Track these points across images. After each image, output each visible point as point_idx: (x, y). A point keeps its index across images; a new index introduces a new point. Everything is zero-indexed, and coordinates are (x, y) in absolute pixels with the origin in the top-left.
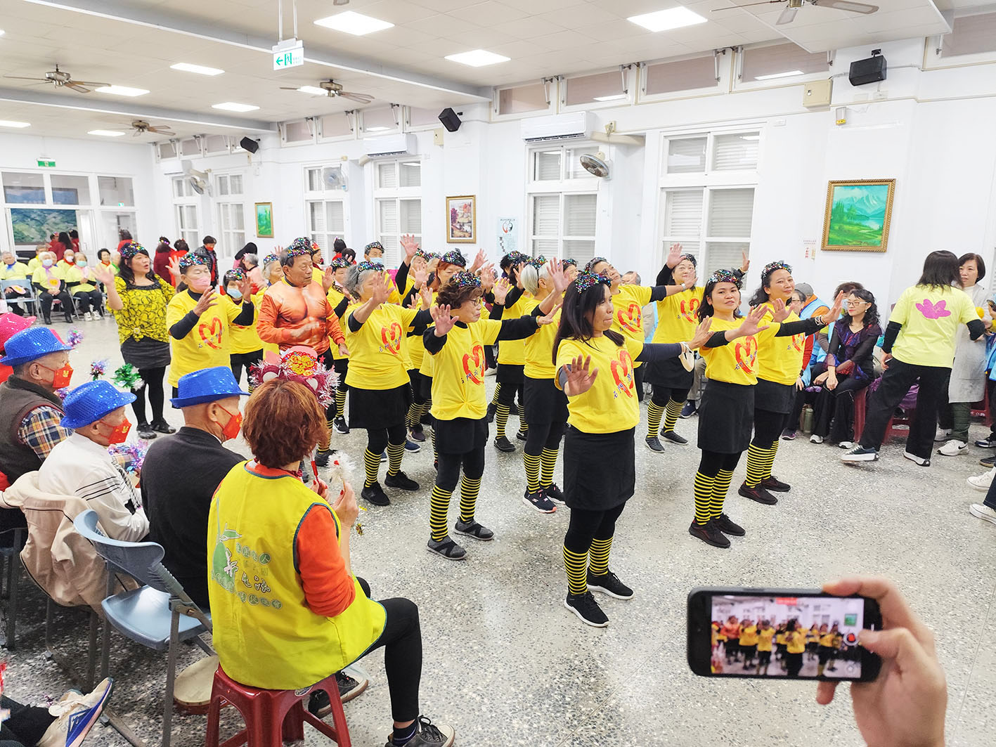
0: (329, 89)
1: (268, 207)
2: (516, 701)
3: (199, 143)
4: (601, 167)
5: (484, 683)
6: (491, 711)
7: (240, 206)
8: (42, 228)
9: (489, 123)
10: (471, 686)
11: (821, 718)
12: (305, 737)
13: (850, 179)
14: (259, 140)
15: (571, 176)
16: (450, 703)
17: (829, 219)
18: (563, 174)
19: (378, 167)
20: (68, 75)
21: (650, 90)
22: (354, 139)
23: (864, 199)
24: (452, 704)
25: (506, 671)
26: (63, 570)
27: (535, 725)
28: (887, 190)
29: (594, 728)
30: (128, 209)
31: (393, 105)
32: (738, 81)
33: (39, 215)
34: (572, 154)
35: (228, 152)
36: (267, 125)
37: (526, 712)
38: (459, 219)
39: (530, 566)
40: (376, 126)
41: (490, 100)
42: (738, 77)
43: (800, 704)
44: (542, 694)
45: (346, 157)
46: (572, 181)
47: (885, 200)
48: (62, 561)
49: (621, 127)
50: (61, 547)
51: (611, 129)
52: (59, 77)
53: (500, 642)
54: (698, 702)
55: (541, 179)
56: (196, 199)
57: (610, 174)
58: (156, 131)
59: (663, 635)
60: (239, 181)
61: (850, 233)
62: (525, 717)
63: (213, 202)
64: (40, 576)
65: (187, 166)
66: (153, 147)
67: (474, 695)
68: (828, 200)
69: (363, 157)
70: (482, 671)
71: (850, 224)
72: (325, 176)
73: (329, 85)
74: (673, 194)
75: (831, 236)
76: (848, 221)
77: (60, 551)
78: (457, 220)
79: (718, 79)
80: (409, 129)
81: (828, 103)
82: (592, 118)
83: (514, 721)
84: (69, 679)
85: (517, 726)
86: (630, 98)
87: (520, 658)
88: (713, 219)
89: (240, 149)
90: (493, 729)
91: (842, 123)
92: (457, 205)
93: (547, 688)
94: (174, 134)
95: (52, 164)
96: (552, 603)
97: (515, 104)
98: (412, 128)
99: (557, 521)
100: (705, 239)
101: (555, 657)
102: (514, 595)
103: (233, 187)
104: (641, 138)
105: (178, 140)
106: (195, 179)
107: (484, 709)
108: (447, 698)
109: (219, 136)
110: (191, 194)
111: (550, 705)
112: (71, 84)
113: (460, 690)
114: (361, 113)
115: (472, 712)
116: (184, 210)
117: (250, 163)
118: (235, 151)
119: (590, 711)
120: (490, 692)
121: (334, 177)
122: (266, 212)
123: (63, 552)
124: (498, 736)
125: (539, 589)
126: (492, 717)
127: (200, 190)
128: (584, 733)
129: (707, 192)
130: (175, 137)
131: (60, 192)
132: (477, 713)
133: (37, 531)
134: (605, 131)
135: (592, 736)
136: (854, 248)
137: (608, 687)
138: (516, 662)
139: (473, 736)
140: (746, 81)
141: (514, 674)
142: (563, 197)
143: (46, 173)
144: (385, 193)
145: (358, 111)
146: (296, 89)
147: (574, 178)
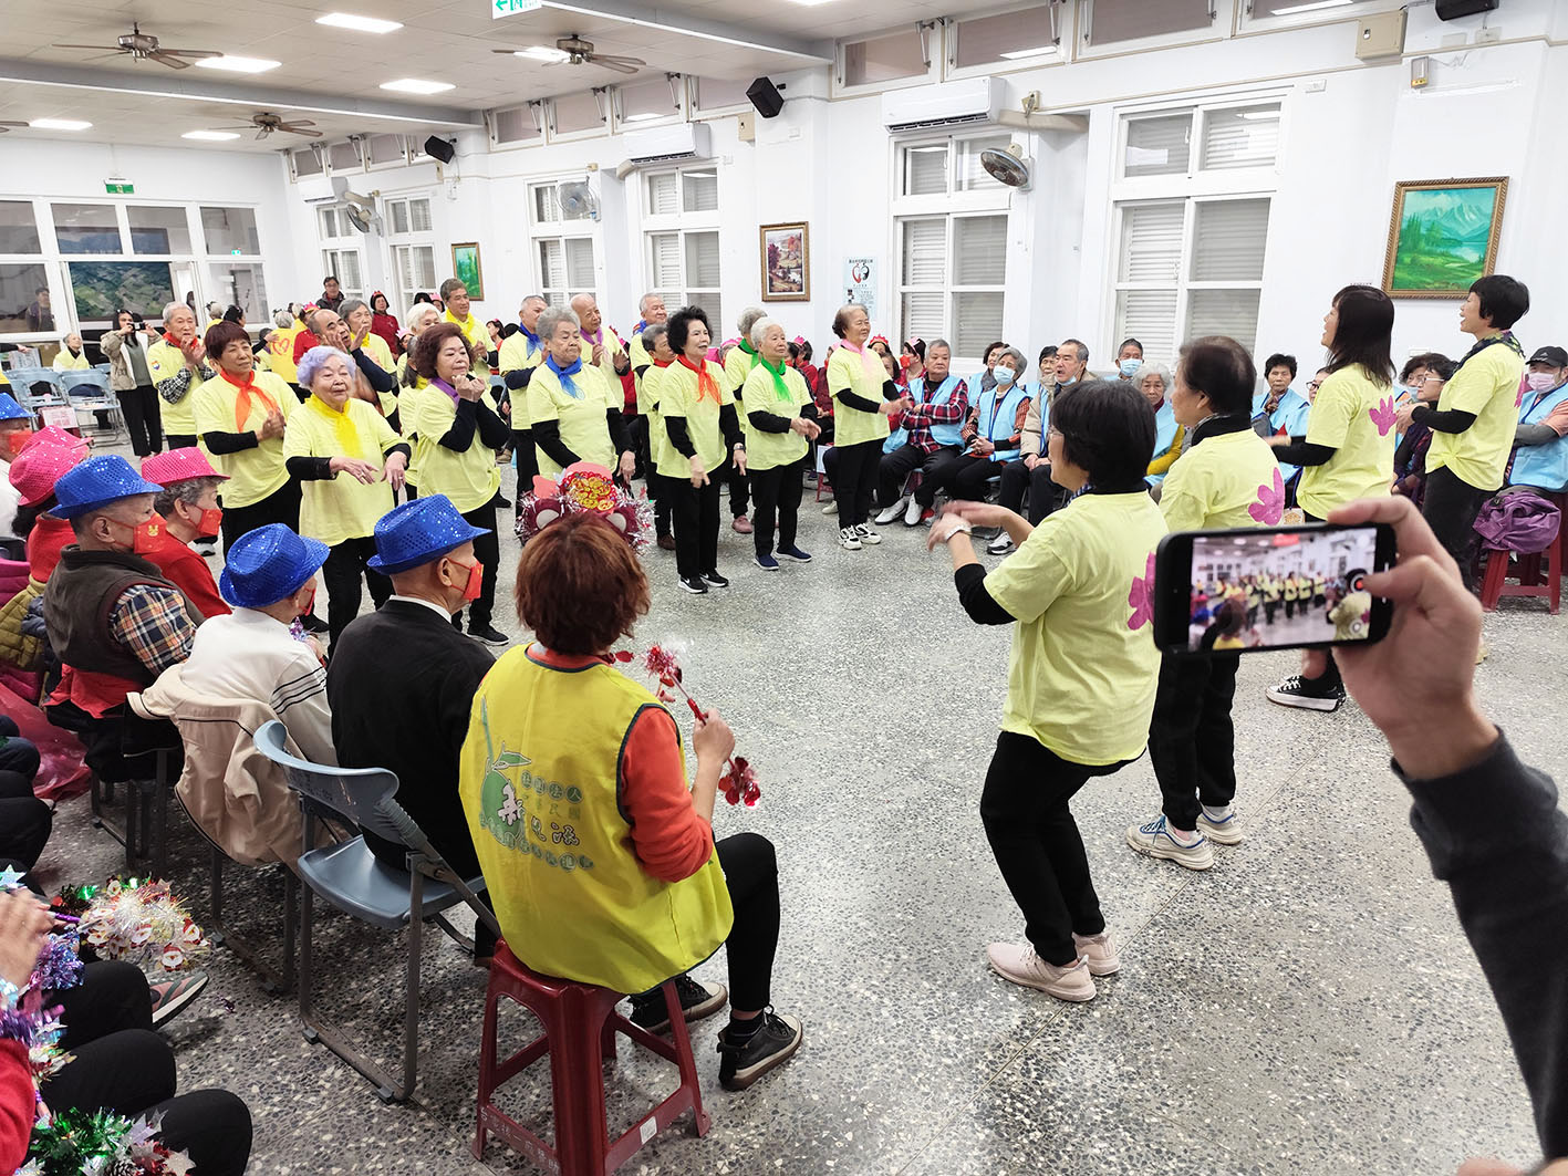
0: (573, 51)
1: (472, 251)
2: (933, 1001)
3: (358, 150)
4: (1017, 169)
5: (882, 975)
6: (896, 1016)
7: (427, 251)
8: (117, 293)
9: (829, 101)
10: (862, 979)
11: (1409, 1026)
12: (618, 1054)
13: (1433, 179)
14: (455, 140)
15: (965, 186)
16: (832, 1004)
17: (1395, 246)
18: (951, 185)
19: (647, 179)
20: (154, 39)
21: (1096, 38)
22: (607, 135)
23: (1456, 210)
24: (836, 1005)
25: (913, 959)
26: (244, 808)
27: (965, 1037)
28: (1493, 195)
29: (1056, 1041)
30: (250, 259)
31: (669, 76)
32: (1246, 17)
33: (110, 273)
34: (966, 150)
35: (405, 162)
36: (466, 115)
37: (949, 1018)
38: (782, 263)
39: (933, 803)
40: (642, 112)
41: (831, 62)
42: (1245, 9)
43: (1373, 1005)
44: (971, 991)
45: (596, 166)
46: (965, 194)
47: (1489, 211)
48: (242, 797)
49: (1046, 102)
50: (241, 776)
51: (1032, 103)
52: (140, 43)
53: (898, 915)
54: (1214, 1002)
55: (915, 192)
56: (356, 240)
57: (1030, 181)
58: (291, 130)
59: (1150, 904)
60: (424, 210)
61: (1429, 268)
62: (950, 1025)
63: (384, 244)
64: (207, 821)
65: (341, 186)
66: (284, 158)
67: (868, 994)
68: (1394, 221)
69: (622, 164)
70: (877, 958)
71: (1429, 253)
72: (563, 197)
73: (571, 44)
74: (1134, 211)
75: (1398, 274)
76: (1427, 248)
77: (238, 782)
78: (779, 264)
79: (1213, 15)
80: (697, 115)
81: (1398, 50)
82: (1000, 87)
83: (933, 1031)
84: (254, 974)
85: (938, 1038)
86: (1063, 52)
87: (933, 939)
88: (1200, 251)
89: (424, 157)
90: (902, 1042)
91: (1422, 85)
92: (776, 237)
93: (977, 982)
94: (321, 134)
95: (128, 189)
97: (871, 68)
98: (700, 112)
99: (969, 734)
100: (1186, 284)
102: (913, 847)
103: (415, 219)
104: (1081, 120)
105: (324, 144)
106: (354, 207)
107: (885, 1013)
108: (826, 998)
109: (392, 136)
110: (349, 233)
111: (985, 1008)
112: (159, 54)
113: (845, 985)
114: (618, 93)
115: (867, 1017)
116: (339, 257)
117: (441, 179)
118: (417, 160)
119: (1048, 1017)
120: (891, 988)
121: (577, 197)
122: (470, 258)
123: (243, 783)
124: (911, 1053)
125: (950, 837)
126: (898, 1025)
127: (363, 226)
128: (1042, 1048)
129: (1190, 207)
130: (320, 139)
131: (142, 235)
132: (876, 1020)
133: (198, 752)
134: (1020, 107)
135: (1055, 1053)
136: (1436, 294)
138: (926, 944)
139: (872, 1053)
140: (1259, 18)
141: (925, 962)
142: (952, 221)
143: (121, 203)
144: (661, 222)
145: (613, 87)
146: (513, 52)
147: (970, 189)
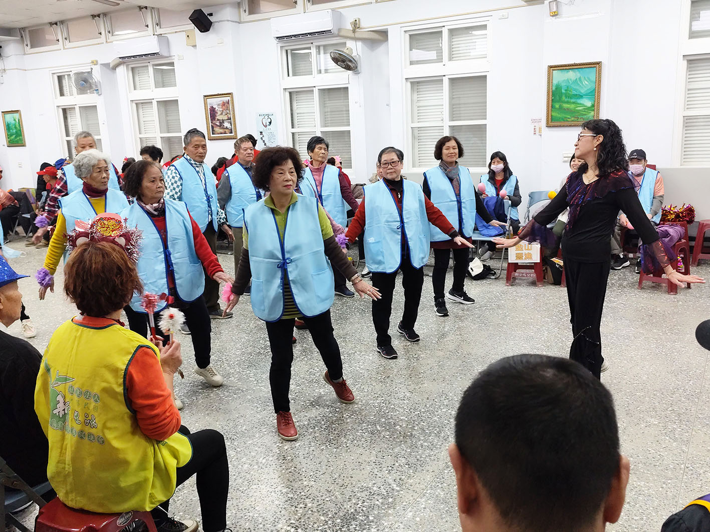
1: (16, 116)
2: (326, 526)
4: (350, 61)
5: (296, 517)
9: (239, 23)
10: (285, 521)
13: (565, 63)
14: (1, 47)
15: (323, 71)
17: (551, 99)
18: (315, 71)
19: (130, 69)
22: (103, 43)
23: (578, 80)
25: (315, 505)
28: (595, 71)
31: (140, 8)
34: (322, 52)
38: (219, 117)
39: (324, 418)
40: (125, 29)
41: (239, 1)
44: (348, 518)
45: (97, 62)
46: (324, 76)
47: (594, 79)
49: (364, 24)
51: (356, 25)
53: (305, 483)
55: (294, 75)
57: (359, 68)
61: (568, 110)
68: (549, 82)
69: (113, 61)
70: (293, 508)
71: (568, 102)
72: (76, 81)
74: (416, 84)
75: (554, 114)
76: (566, 100)
78: (217, 118)
80: (159, 31)
82: (337, 15)
87: (325, 493)
88: (453, 105)
91: (555, 15)
92: (215, 102)
93: (352, 513)
96: (348, 445)
97: (263, 4)
98: (161, 29)
100: (448, 124)
101: (356, 487)
102: (313, 444)
104: (384, 34)
111: (356, 525)
114: (108, 17)
119: (391, 525)
120: (302, 523)
121: (86, 81)
122: (15, 120)
125: (335, 435)
129: (446, 81)
134: (350, 27)
136: (573, 123)
137: (404, 503)
138: (322, 496)
141: (321, 506)
142: (317, 91)
144: (140, 95)
145: (105, 14)
147: (326, 73)
